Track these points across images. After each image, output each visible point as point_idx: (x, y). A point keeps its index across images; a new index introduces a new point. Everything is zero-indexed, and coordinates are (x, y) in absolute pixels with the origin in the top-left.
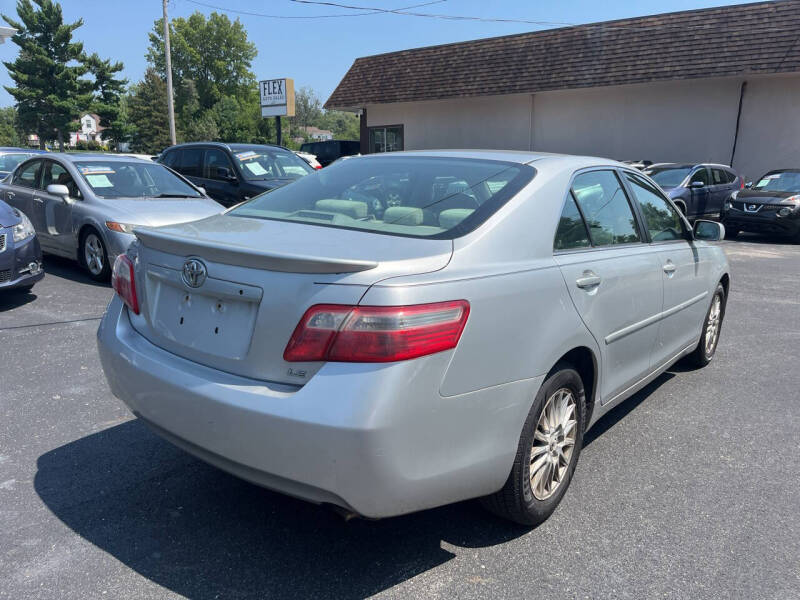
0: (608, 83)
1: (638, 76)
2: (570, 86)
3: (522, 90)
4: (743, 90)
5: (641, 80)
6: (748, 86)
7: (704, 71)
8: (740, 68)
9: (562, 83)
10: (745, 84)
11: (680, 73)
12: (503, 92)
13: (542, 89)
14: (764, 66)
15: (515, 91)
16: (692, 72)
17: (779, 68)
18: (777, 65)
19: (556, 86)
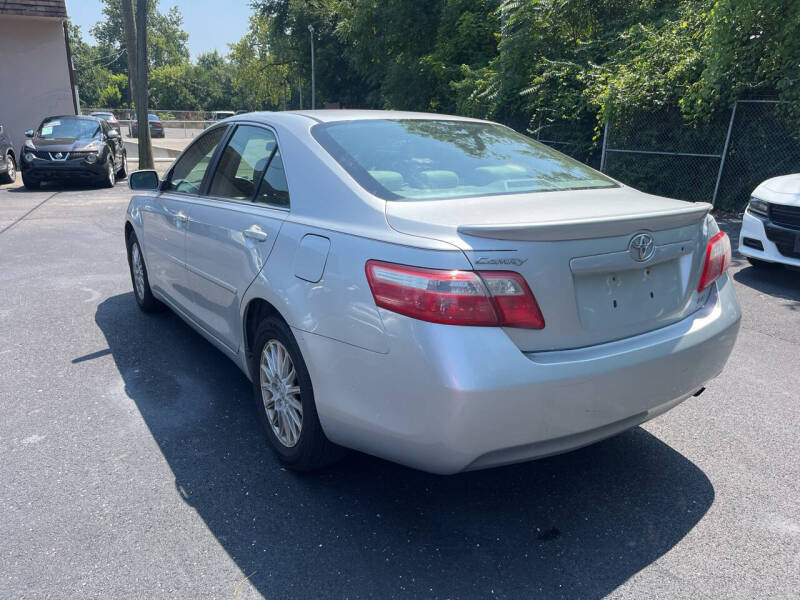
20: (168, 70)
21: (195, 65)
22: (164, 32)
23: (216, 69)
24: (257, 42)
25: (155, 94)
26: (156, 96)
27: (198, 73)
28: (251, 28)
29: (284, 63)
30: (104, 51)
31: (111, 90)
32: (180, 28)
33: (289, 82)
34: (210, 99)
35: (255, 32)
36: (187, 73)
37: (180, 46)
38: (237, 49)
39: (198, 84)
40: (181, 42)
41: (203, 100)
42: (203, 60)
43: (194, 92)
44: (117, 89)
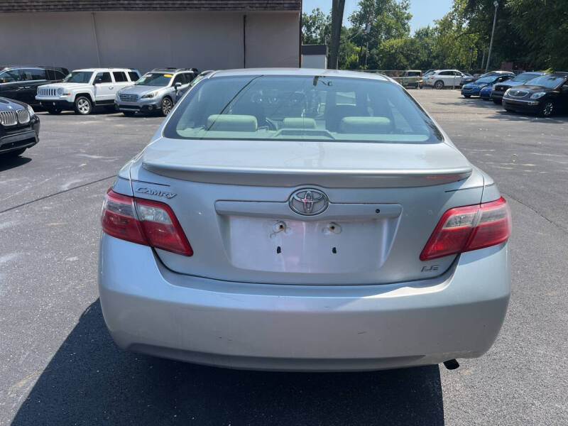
0: (155, 9)
1: (177, 6)
2: (126, 9)
3: (85, 9)
4: (245, 21)
5: (179, 8)
6: (247, 19)
7: (220, 6)
8: (243, 6)
9: (118, 6)
10: (245, 17)
11: (205, 6)
12: (68, 9)
13: (103, 9)
14: (257, 5)
15: (80, 9)
16: (213, 6)
17: (265, 7)
18: (265, 5)
19: (113, 7)
20: (393, 41)
21: (412, 37)
22: (395, 14)
23: (426, 39)
24: (456, 17)
25: (381, 59)
26: (382, 61)
27: (413, 42)
28: (454, 7)
29: (475, 32)
30: (354, 30)
31: (354, 57)
32: (407, 12)
33: (477, 47)
34: (417, 62)
35: (455, 11)
36: (405, 43)
37: (405, 24)
38: (440, 23)
39: (411, 51)
40: (406, 21)
41: (413, 62)
42: (418, 34)
43: (407, 57)
44: (358, 57)
